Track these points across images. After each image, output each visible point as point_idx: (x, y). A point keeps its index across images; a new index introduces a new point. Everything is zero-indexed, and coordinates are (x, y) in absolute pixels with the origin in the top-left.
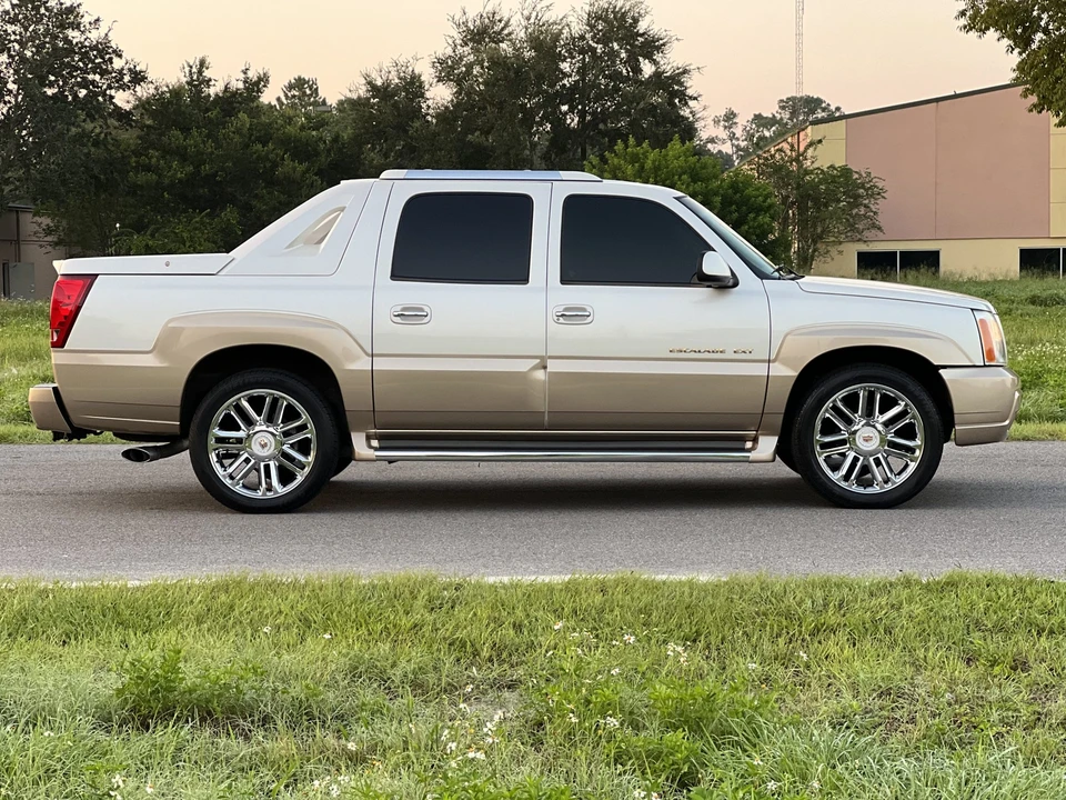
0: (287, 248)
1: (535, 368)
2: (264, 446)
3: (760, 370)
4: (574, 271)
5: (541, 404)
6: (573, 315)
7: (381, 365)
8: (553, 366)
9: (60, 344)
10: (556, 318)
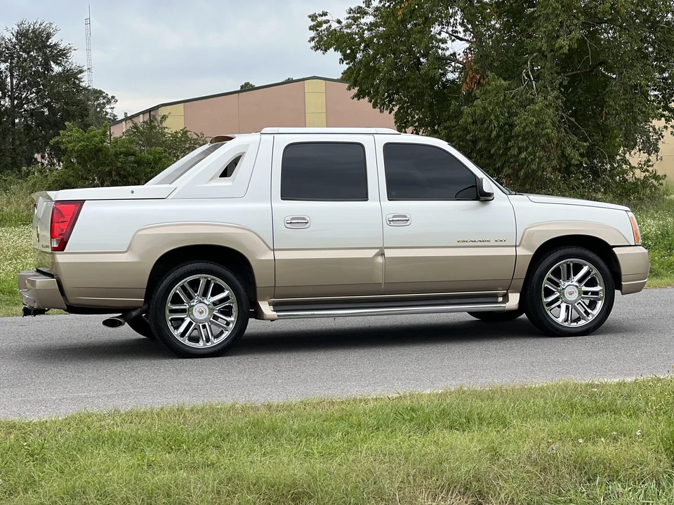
1: (377, 255)
2: (201, 313)
3: (510, 252)
4: (394, 192)
5: (379, 278)
6: (399, 220)
7: (280, 255)
8: (388, 253)
10: (388, 222)
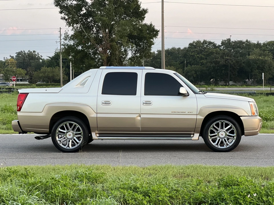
0: (76, 86)
1: (138, 116)
3: (194, 117)
4: (148, 92)
5: (139, 125)
6: (148, 103)
7: (99, 115)
8: (142, 116)
9: (19, 110)
10: (143, 104)
